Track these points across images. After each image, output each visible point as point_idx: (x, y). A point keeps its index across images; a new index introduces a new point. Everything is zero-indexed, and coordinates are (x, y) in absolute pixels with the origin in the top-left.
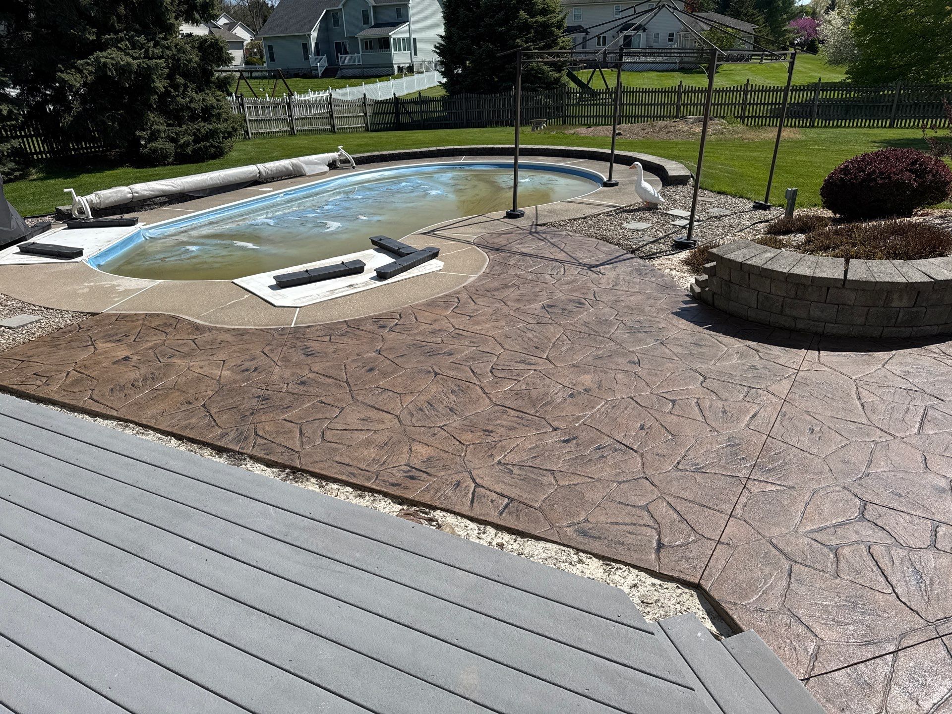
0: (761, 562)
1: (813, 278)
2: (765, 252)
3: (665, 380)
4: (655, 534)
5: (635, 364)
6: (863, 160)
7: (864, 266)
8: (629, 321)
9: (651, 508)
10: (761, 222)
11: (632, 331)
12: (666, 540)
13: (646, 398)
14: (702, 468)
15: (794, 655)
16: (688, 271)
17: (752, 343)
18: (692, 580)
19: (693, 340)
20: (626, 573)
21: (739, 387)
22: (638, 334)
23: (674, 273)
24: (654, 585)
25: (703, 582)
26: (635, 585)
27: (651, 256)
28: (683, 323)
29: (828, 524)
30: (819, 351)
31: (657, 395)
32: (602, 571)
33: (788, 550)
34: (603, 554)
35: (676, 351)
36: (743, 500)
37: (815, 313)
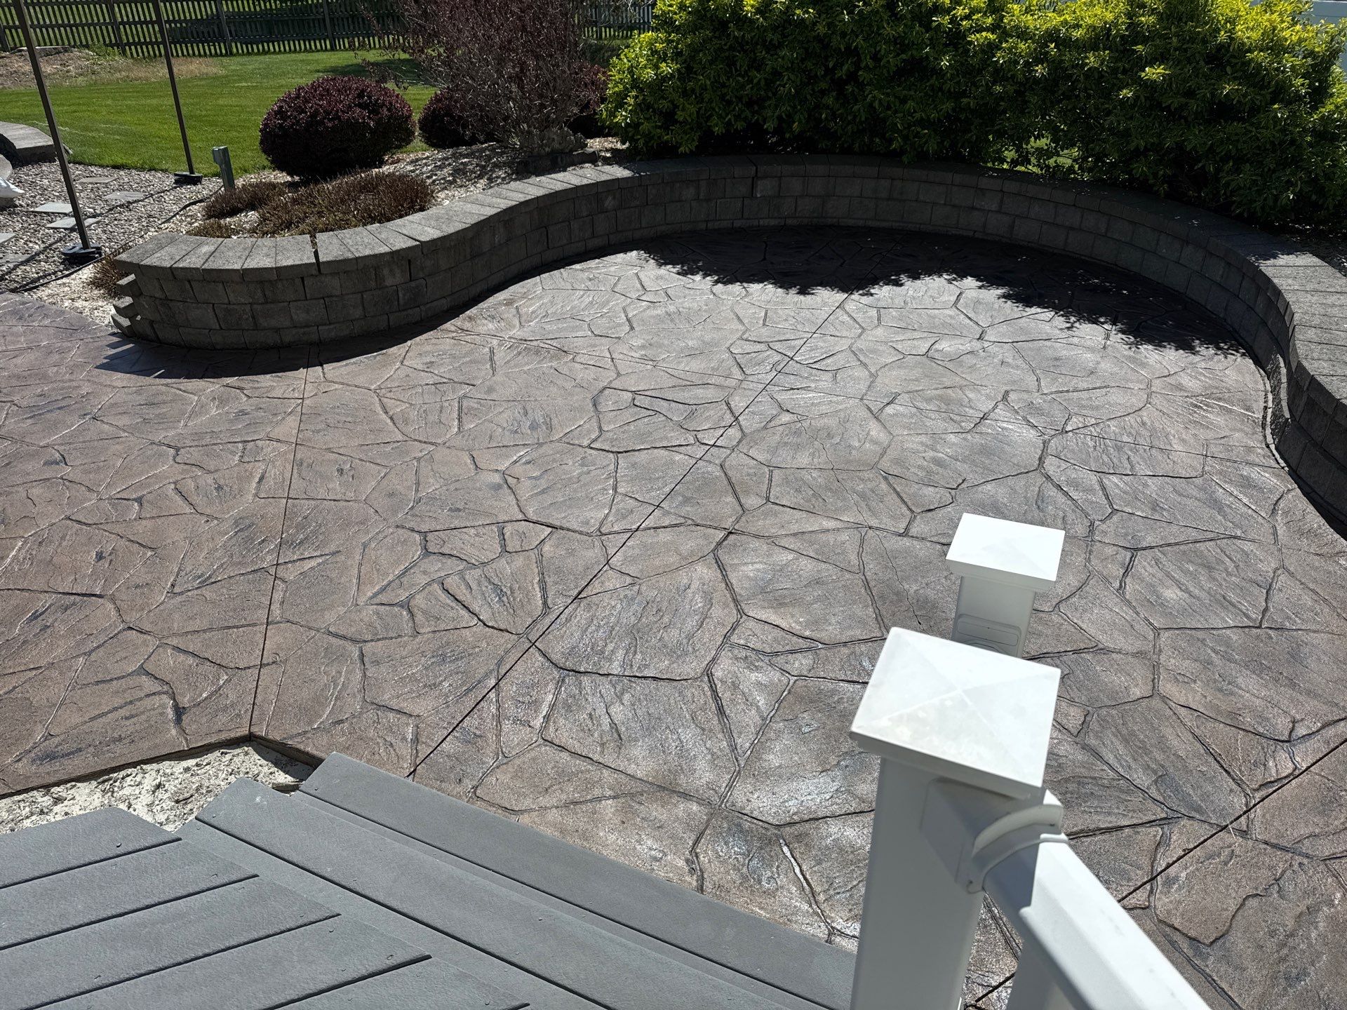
0: (323, 663)
1: (277, 268)
2: (200, 245)
3: (117, 472)
4: (167, 701)
5: (57, 463)
6: (298, 96)
7: (335, 241)
8: (25, 398)
9: (149, 667)
10: (194, 203)
11: (35, 413)
12: (185, 701)
13: (93, 510)
14: (210, 577)
15: (392, 752)
16: (103, 297)
17: (229, 380)
18: (238, 735)
19: (141, 399)
20: (138, 779)
21: (229, 446)
22: (48, 416)
23: (79, 304)
24: (187, 770)
25: (255, 730)
26: (159, 786)
27: (30, 286)
28: (120, 379)
29: (390, 578)
30: (321, 365)
31: (110, 498)
32: (99, 794)
33: (351, 631)
34: (94, 770)
35: (120, 424)
36: (278, 596)
37: (300, 317)
